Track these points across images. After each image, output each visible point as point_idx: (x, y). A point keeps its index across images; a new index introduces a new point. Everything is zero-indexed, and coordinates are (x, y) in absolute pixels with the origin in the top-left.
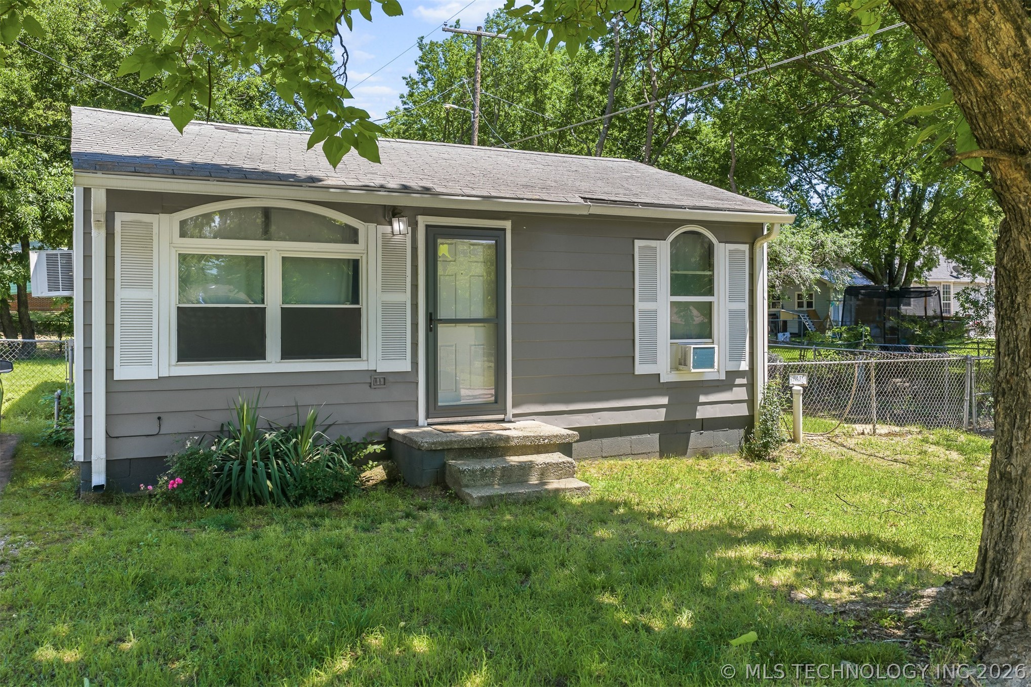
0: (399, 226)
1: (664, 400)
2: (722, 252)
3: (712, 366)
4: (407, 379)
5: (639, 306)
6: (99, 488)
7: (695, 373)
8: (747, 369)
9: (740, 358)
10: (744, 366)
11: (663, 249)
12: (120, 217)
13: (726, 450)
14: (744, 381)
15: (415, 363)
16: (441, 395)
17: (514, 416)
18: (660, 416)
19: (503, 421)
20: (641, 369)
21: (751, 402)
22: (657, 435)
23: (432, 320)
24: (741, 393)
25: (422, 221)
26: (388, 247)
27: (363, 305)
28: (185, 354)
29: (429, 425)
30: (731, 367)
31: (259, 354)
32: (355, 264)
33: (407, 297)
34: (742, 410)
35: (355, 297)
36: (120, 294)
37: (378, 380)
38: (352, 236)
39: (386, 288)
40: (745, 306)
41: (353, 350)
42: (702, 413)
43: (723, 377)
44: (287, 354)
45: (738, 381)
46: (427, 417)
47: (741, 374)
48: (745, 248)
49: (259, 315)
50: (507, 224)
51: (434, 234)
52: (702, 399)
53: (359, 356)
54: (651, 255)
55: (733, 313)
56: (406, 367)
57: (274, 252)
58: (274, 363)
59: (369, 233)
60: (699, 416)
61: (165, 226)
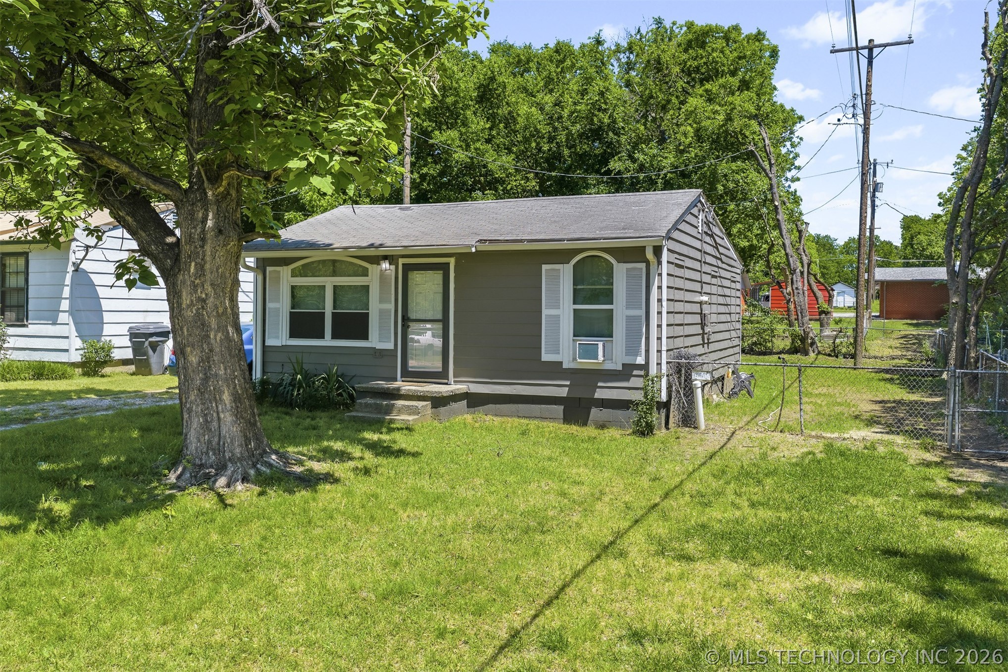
0: (385, 265)
1: (568, 383)
2: (620, 271)
4: (392, 354)
5: (545, 312)
8: (643, 363)
9: (637, 354)
10: (640, 360)
11: (566, 272)
12: (269, 269)
13: (621, 426)
14: (641, 373)
15: (396, 345)
16: (410, 364)
17: (454, 381)
18: (563, 392)
19: (447, 384)
20: (546, 357)
22: (562, 407)
23: (406, 320)
24: (637, 382)
25: (401, 261)
26: (382, 277)
27: (370, 311)
28: (293, 334)
29: (403, 381)
30: (628, 360)
31: (321, 336)
32: (367, 288)
33: (392, 306)
35: (366, 306)
36: (269, 305)
37: (381, 353)
38: (365, 273)
39: (381, 301)
40: (643, 312)
41: (365, 337)
42: (599, 394)
43: (620, 368)
44: (334, 336)
45: (635, 372)
46: (401, 377)
47: (637, 367)
48: (642, 266)
49: (323, 314)
50: (452, 261)
51: (408, 268)
52: (600, 384)
53: (367, 339)
54: (555, 278)
55: (629, 319)
56: (390, 346)
57: (329, 282)
58: (328, 341)
59: (372, 269)
60: (597, 396)
61: (285, 272)
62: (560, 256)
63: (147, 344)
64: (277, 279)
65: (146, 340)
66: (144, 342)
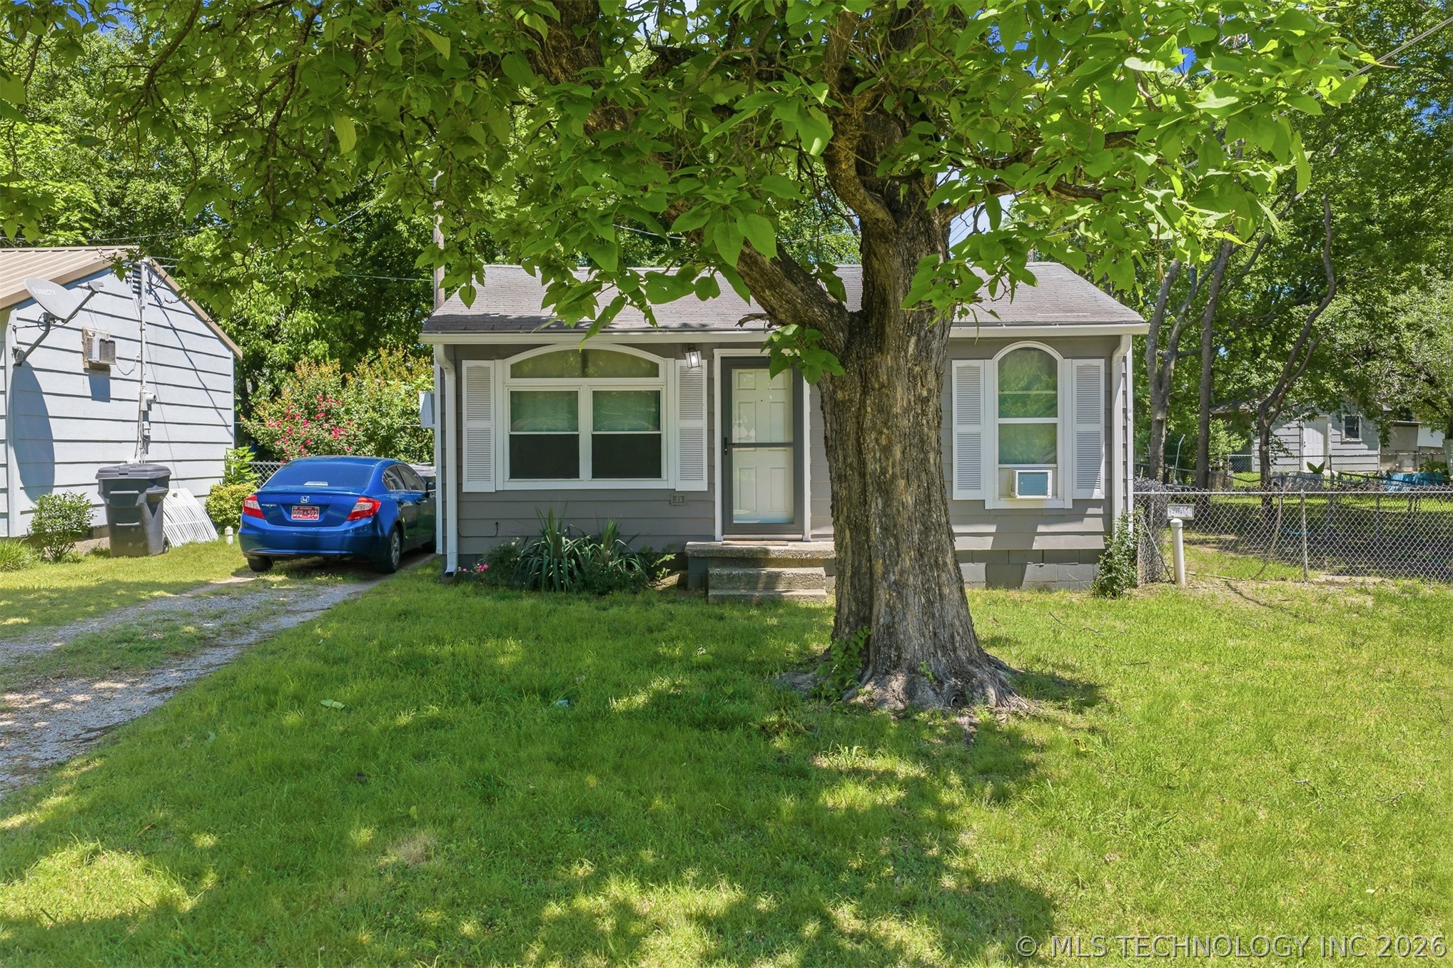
0: (694, 359)
1: (992, 529)
2: (1068, 369)
3: (1045, 494)
4: (704, 498)
5: (957, 429)
6: (450, 574)
7: (1023, 500)
8: (1103, 497)
9: (1092, 485)
10: (1099, 493)
11: (988, 369)
12: (466, 364)
13: (1073, 586)
14: (1100, 511)
15: (711, 484)
16: (736, 512)
17: (813, 536)
18: (986, 544)
19: (801, 540)
20: (960, 494)
21: (1108, 531)
22: (983, 565)
23: (727, 444)
24: (1098, 525)
25: (718, 353)
26: (686, 378)
27: (663, 432)
28: (515, 473)
29: (725, 540)
30: (1081, 494)
31: (574, 473)
32: (657, 395)
33: (703, 424)
34: (1097, 543)
35: (657, 424)
36: (467, 425)
37: (676, 498)
38: (653, 371)
39: (684, 416)
40: (1100, 428)
41: (657, 473)
42: (1039, 544)
43: (1070, 506)
44: (597, 473)
45: (1090, 511)
46: (723, 533)
47: (1096, 503)
48: (1101, 363)
49: (575, 439)
51: (729, 365)
52: (1041, 529)
53: (659, 476)
54: (973, 378)
55: (1082, 437)
56: (703, 486)
57: (585, 387)
58: (585, 481)
59: (668, 366)
60: (1036, 546)
61: (499, 369)
62: (979, 348)
63: (142, 499)
64: (484, 381)
65: (142, 492)
66: (136, 496)
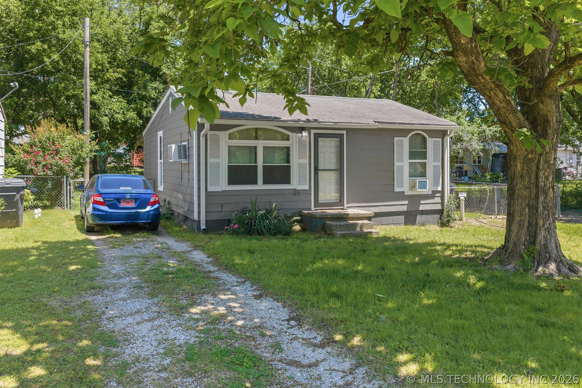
0: (305, 134)
1: (407, 202)
2: (430, 141)
3: (426, 189)
4: (307, 192)
5: (396, 164)
6: (203, 229)
7: (419, 191)
9: (438, 185)
10: (440, 189)
11: (406, 141)
12: (210, 133)
13: (432, 223)
14: (439, 195)
15: (310, 187)
16: (320, 199)
17: (347, 207)
18: (404, 208)
19: (343, 209)
20: (397, 189)
21: (442, 203)
22: (403, 216)
23: (316, 170)
24: (438, 200)
25: (313, 132)
26: (301, 142)
27: (291, 164)
28: (231, 182)
29: (315, 210)
30: (434, 189)
31: (255, 182)
32: (288, 149)
33: (307, 161)
34: (439, 207)
35: (288, 161)
36: (210, 160)
37: (296, 193)
38: (288, 139)
39: (300, 157)
40: (440, 164)
41: (288, 182)
42: (422, 208)
43: (431, 193)
44: (265, 182)
45: (437, 195)
46: (315, 207)
47: (438, 192)
48: (440, 140)
49: (256, 167)
50: (344, 132)
51: (317, 136)
52: (422, 202)
53: (290, 183)
54: (401, 143)
55: (435, 167)
56: (307, 187)
57: (260, 144)
58: (260, 186)
59: (294, 136)
60: (420, 209)
61: (224, 135)
62: (403, 133)
63: (18, 197)
64: (217, 141)
65: (18, 193)
66: (15, 195)
